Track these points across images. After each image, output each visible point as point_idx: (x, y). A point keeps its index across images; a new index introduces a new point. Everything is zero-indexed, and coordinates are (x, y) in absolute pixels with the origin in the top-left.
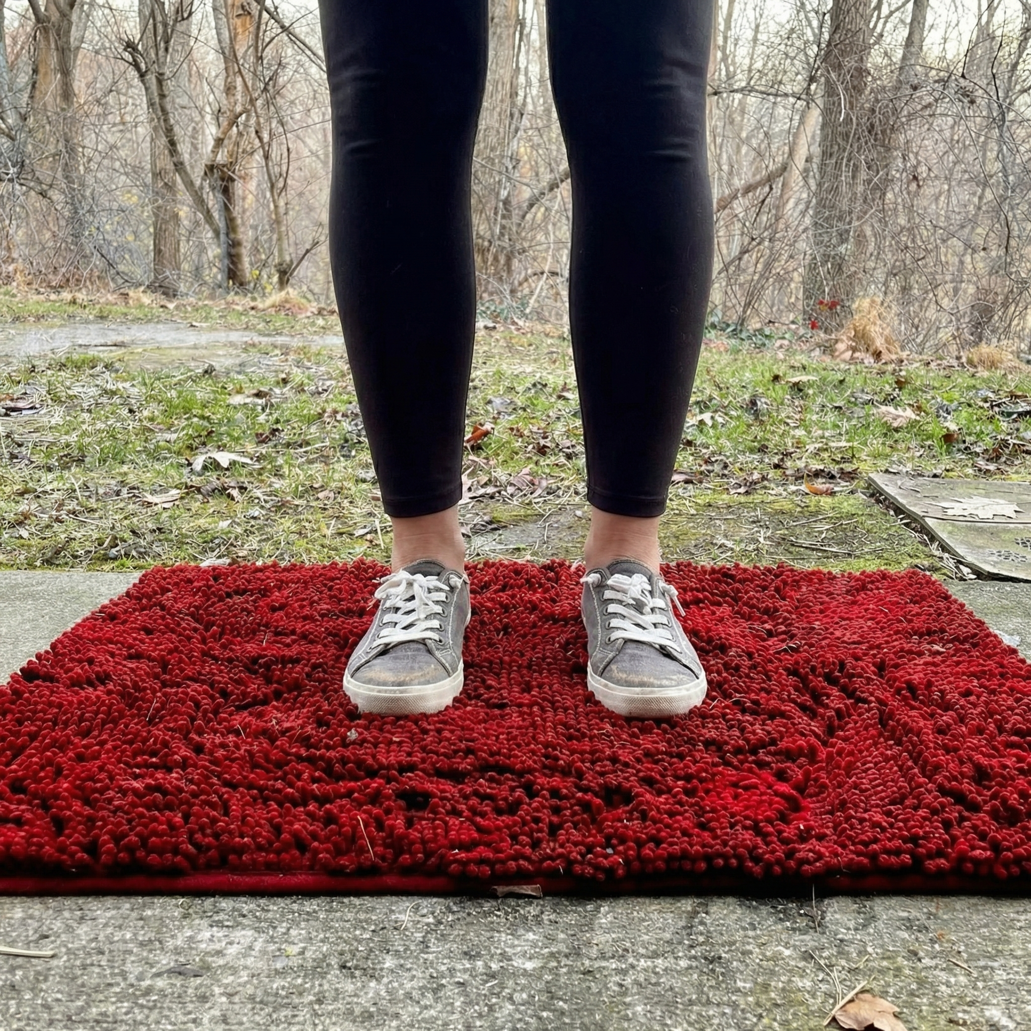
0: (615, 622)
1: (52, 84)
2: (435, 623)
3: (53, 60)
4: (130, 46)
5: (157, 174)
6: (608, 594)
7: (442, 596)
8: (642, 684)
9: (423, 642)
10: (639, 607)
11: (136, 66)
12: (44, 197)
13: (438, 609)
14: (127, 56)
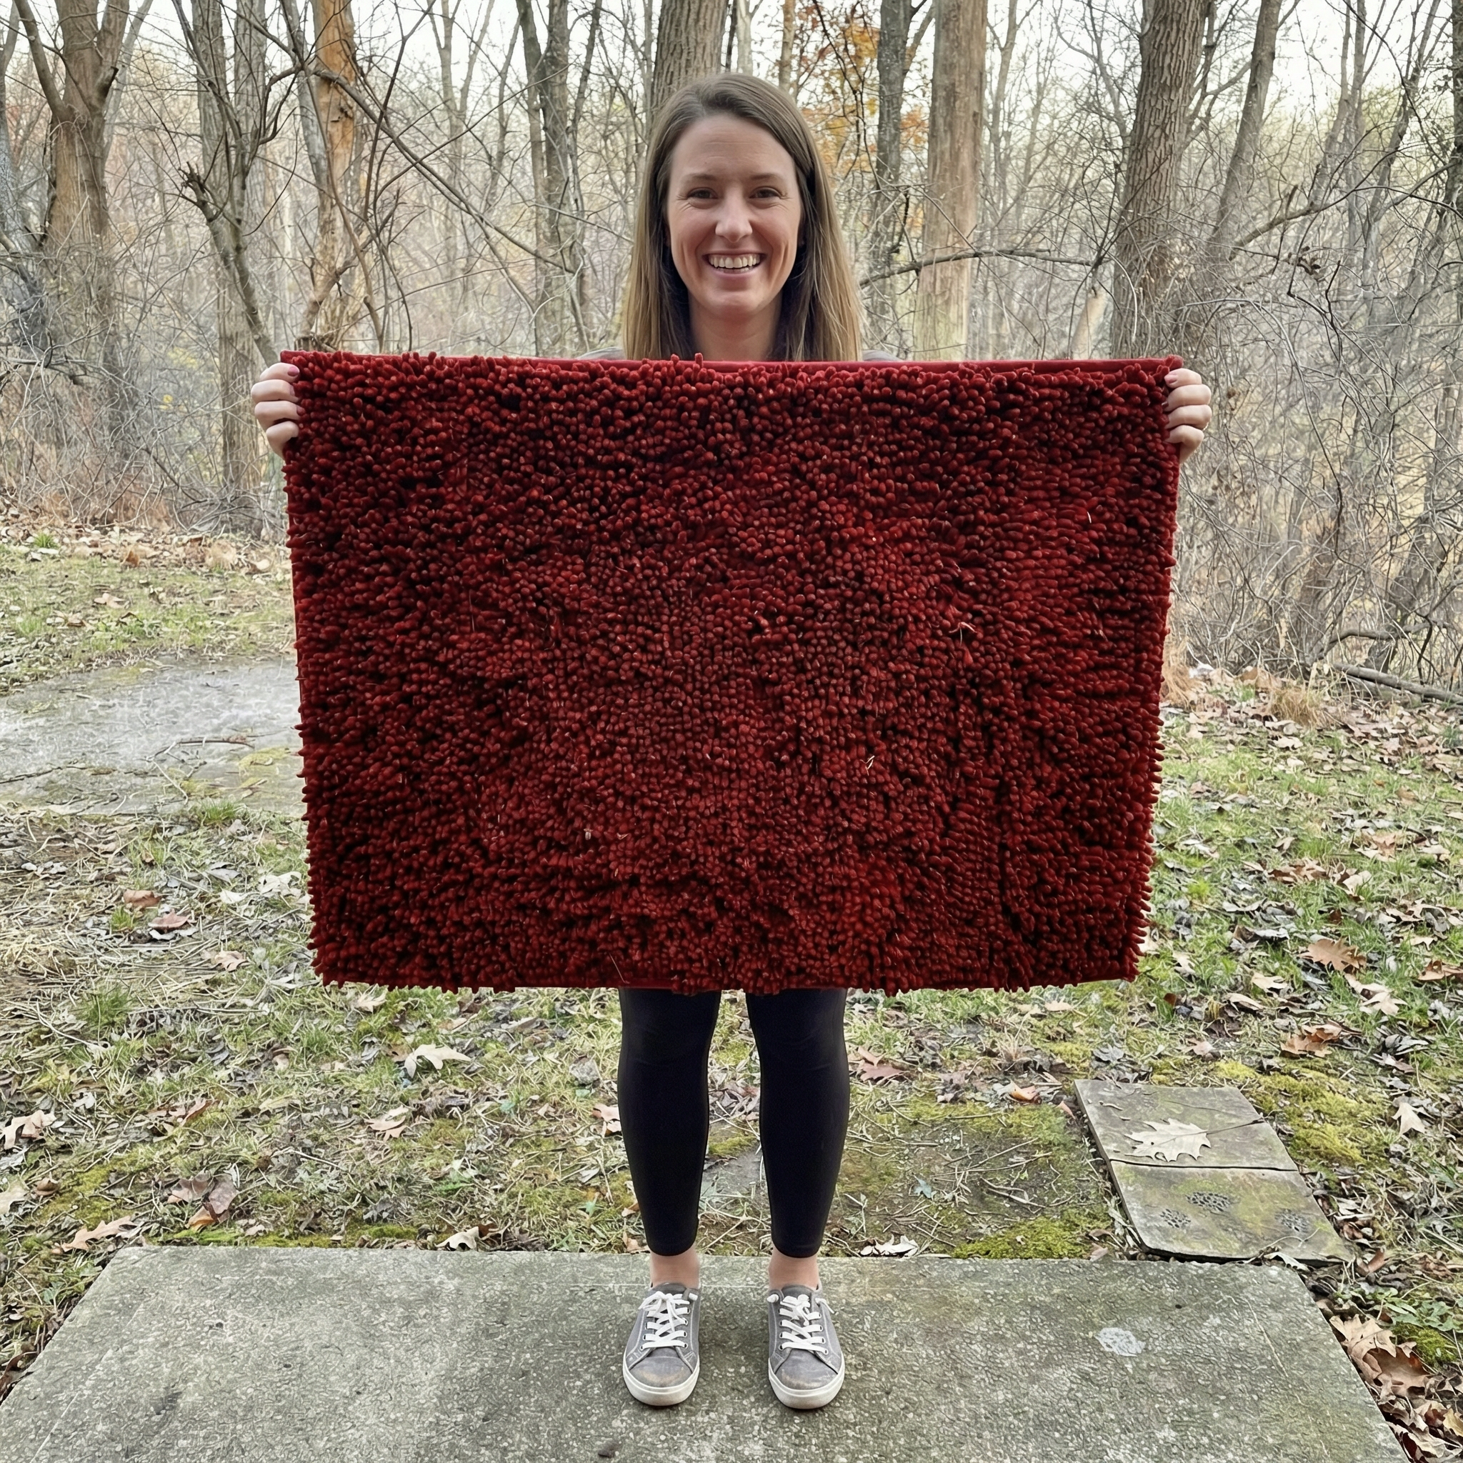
0: (785, 1335)
1: (78, 208)
2: (681, 1333)
3: (79, 171)
4: (193, 180)
5: (227, 340)
6: (783, 1312)
7: (684, 1310)
8: (798, 1387)
9: (674, 1348)
10: (800, 1322)
11: (202, 205)
12: (75, 383)
13: (682, 1321)
14: (189, 192)
